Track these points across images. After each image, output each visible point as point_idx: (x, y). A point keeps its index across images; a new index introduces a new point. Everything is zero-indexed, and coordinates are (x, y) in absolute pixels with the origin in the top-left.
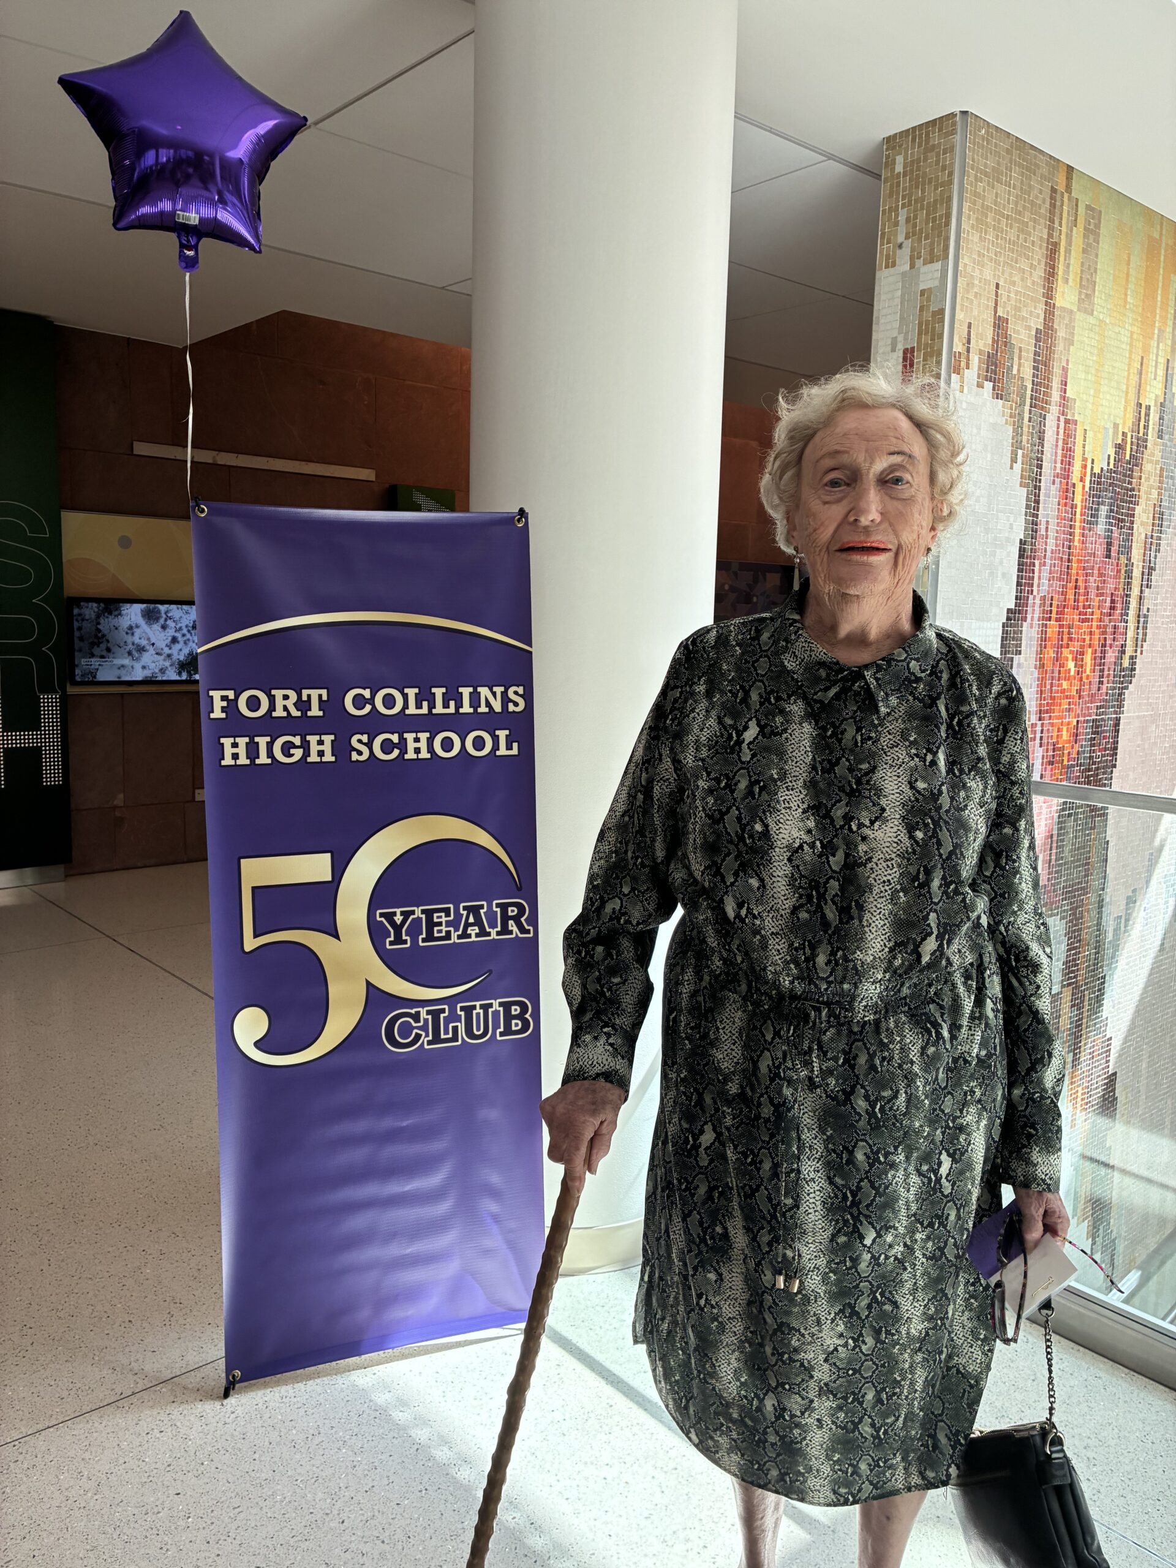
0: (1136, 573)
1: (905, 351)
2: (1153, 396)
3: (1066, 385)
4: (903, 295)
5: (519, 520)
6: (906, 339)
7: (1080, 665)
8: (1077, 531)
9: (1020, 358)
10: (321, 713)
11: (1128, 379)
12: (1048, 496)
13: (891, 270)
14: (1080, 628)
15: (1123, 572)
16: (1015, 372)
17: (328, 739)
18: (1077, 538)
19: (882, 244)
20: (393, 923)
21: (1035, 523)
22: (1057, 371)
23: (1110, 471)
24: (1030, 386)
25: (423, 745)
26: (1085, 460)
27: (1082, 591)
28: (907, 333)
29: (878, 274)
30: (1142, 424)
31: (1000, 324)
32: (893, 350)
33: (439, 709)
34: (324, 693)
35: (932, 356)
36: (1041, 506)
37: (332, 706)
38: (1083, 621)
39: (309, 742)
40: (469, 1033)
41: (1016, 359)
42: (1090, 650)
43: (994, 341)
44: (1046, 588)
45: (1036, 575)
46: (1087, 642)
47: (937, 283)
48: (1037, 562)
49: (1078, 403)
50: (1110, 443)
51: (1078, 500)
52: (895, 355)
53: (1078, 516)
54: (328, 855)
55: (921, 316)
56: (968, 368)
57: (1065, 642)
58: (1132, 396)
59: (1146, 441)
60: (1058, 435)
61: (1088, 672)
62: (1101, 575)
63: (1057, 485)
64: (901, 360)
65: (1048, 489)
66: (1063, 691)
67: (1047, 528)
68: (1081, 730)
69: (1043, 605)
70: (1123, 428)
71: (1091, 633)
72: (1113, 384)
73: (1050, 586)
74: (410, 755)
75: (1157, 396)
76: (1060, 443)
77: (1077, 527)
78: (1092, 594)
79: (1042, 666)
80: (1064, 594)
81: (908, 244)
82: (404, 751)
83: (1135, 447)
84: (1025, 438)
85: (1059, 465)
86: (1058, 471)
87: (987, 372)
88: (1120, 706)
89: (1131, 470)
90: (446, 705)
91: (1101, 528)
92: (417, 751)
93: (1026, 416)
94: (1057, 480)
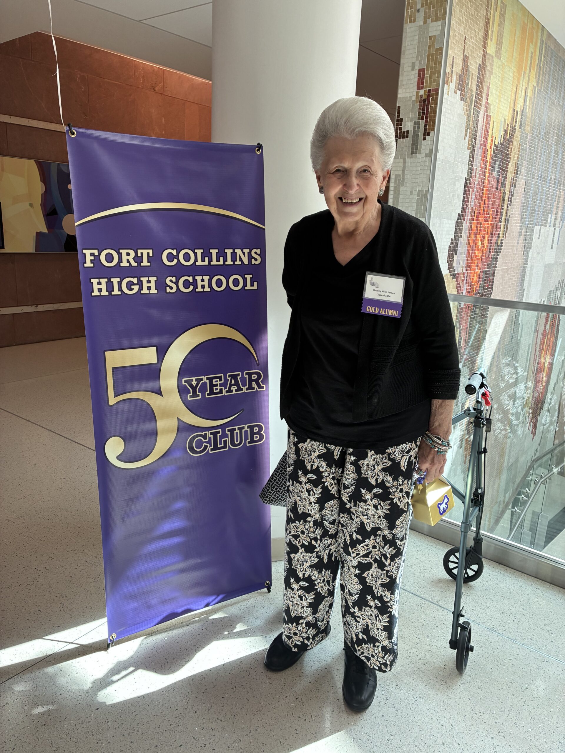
0: (506, 198)
1: (420, 70)
2: (519, 106)
3: (488, 96)
4: (419, 39)
5: (258, 151)
6: (420, 63)
7: (482, 244)
8: (487, 175)
9: (472, 80)
10: (149, 264)
11: (511, 96)
12: (477, 155)
13: (413, 24)
14: (484, 224)
15: (502, 196)
16: (469, 87)
17: (153, 279)
18: (487, 178)
19: (408, 9)
20: (191, 386)
21: (472, 169)
22: (485, 88)
23: (501, 144)
24: (475, 95)
25: (206, 283)
26: (492, 137)
27: (486, 206)
28: (421, 60)
29: (405, 26)
30: (515, 120)
31: (465, 59)
32: (413, 69)
33: (214, 262)
34: (150, 251)
35: (435, 74)
36: (474, 160)
37: (155, 259)
38: (486, 221)
39: (142, 281)
40: (233, 443)
41: (470, 79)
42: (487, 236)
43: (463, 68)
44: (473, 203)
45: (470, 196)
46: (486, 232)
47: (439, 33)
48: (471, 190)
49: (492, 107)
50: (502, 130)
51: (488, 159)
52: (413, 72)
53: (488, 167)
54: (155, 348)
55: (429, 51)
56: (451, 82)
57: (478, 232)
58: (512, 105)
59: (515, 130)
60: (483, 123)
61: (486, 247)
62: (494, 198)
63: (481, 150)
64: (417, 75)
65: (478, 152)
66: (476, 256)
67: (476, 172)
68: (481, 276)
69: (471, 212)
70: (508, 122)
71: (488, 227)
72: (506, 98)
73: (475, 202)
74: (199, 289)
75: (521, 106)
76: (484, 127)
77: (487, 172)
78: (490, 206)
79: (469, 243)
80: (480, 207)
81: (423, 10)
82: (196, 287)
83: (511, 132)
84: (471, 123)
85: (483, 139)
86: (482, 142)
87: (459, 85)
88: (496, 264)
89: (509, 144)
90: (218, 260)
91: (495, 173)
92: (203, 287)
93: (472, 111)
94: (482, 147)
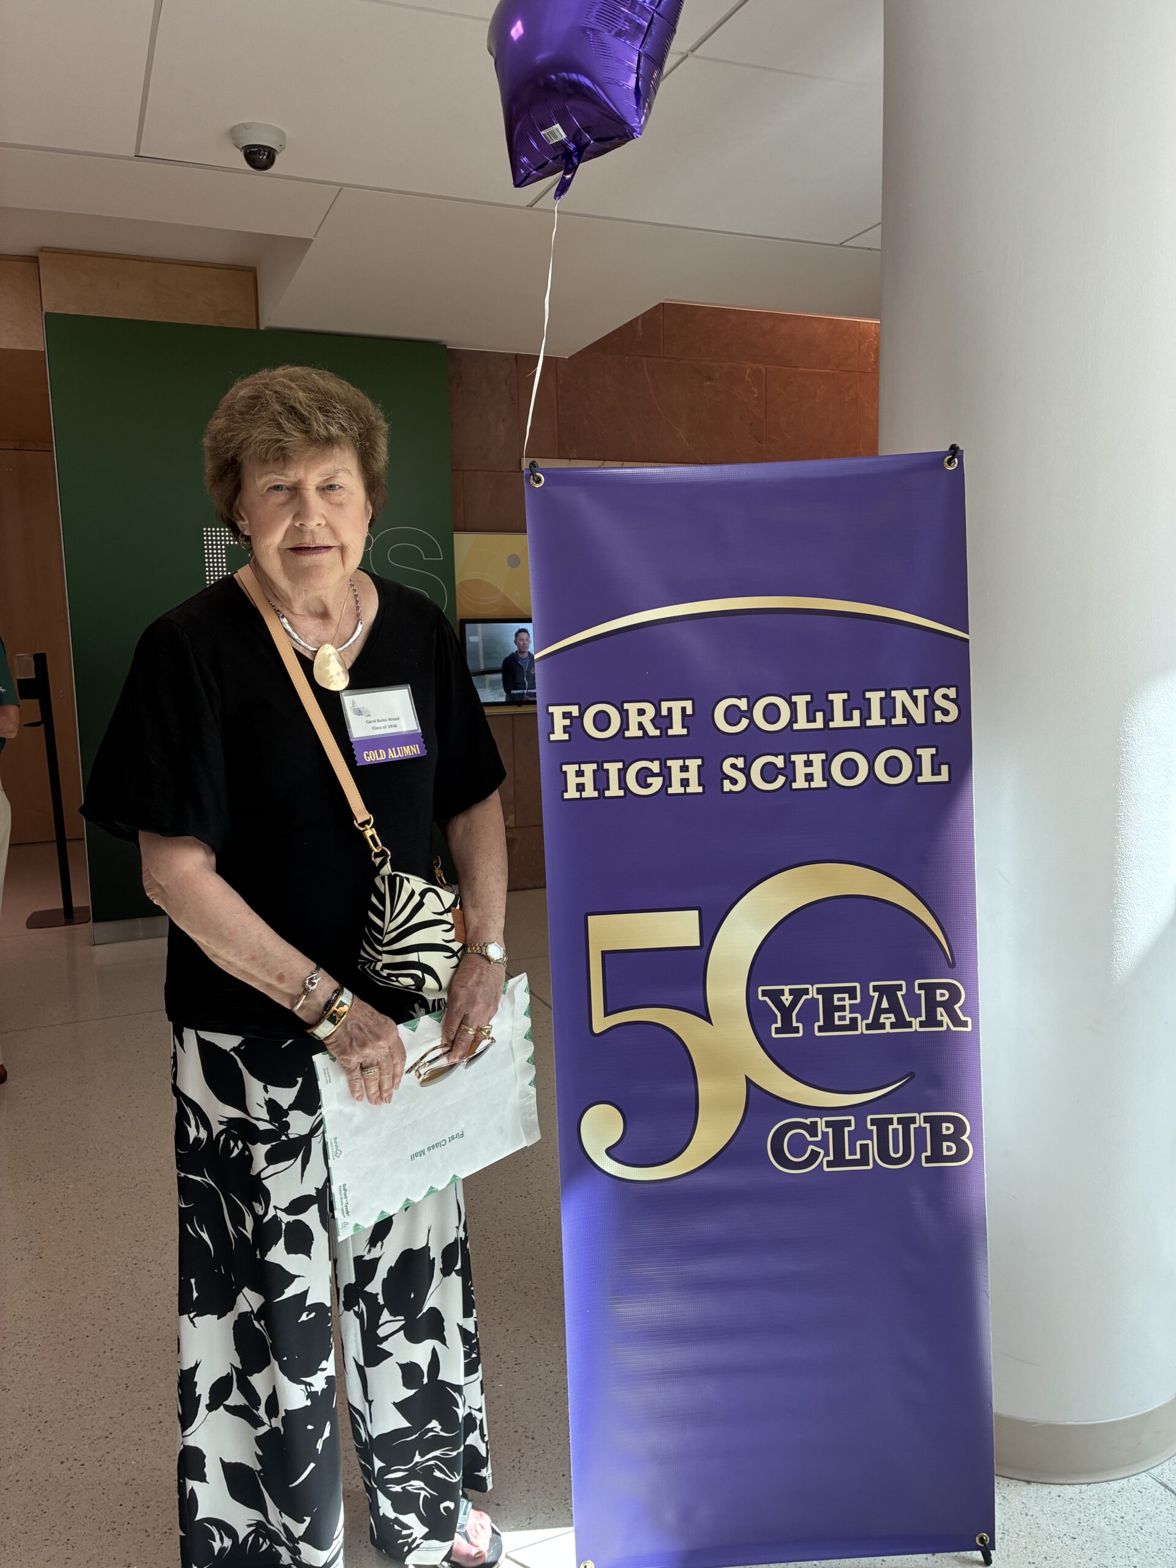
5: (949, 462)
10: (684, 732)
17: (694, 764)
20: (779, 1004)
25: (817, 770)
33: (838, 722)
34: (688, 705)
37: (700, 721)
39: (670, 768)
40: (884, 1156)
54: (696, 913)
74: (800, 783)
82: (791, 778)
90: (848, 717)
92: (809, 778)
